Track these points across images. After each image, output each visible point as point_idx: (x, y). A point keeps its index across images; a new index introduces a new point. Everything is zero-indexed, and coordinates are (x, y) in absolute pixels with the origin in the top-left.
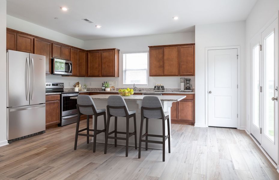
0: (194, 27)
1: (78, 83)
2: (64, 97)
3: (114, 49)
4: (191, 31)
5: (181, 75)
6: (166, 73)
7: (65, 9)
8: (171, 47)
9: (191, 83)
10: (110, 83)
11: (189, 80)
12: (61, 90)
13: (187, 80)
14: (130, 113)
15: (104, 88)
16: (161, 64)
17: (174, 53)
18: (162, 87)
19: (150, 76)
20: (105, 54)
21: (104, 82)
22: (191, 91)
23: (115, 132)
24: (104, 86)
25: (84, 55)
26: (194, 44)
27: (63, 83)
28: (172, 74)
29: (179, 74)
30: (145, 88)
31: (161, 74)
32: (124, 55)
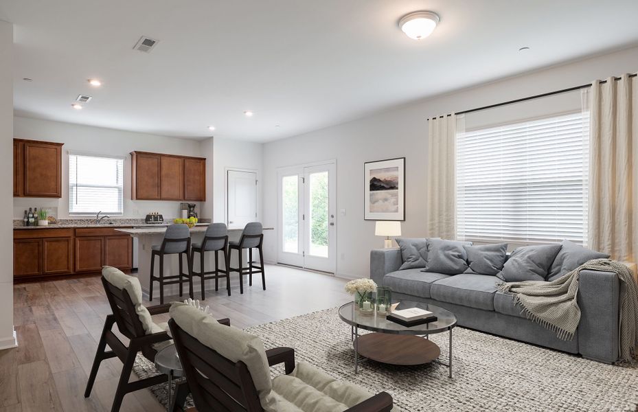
3: (60, 145)
6: (163, 196)
8: (172, 159)
13: (190, 206)
16: (157, 181)
17: (177, 168)
18: (161, 217)
24: (31, 215)
26: (204, 159)
28: (174, 197)
29: (183, 199)
30: (120, 218)
32: (73, 158)
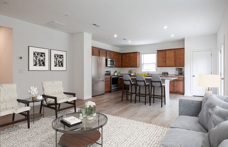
0: (184, 38)
1: (116, 71)
2: (112, 78)
3: (137, 52)
4: (183, 41)
5: (176, 66)
6: (167, 65)
7: (116, 36)
8: (170, 50)
9: (182, 70)
10: (133, 71)
11: (182, 69)
12: (109, 74)
13: (180, 69)
14: (147, 84)
15: (130, 73)
16: (164, 60)
17: (172, 54)
18: (167, 73)
19: (158, 67)
20: (132, 55)
21: (130, 70)
22: (183, 75)
23: (139, 93)
24: (130, 72)
25: (120, 56)
26: (184, 48)
27: (110, 71)
28: (171, 66)
29: (175, 66)
30: (155, 74)
31: (164, 66)
32: (142, 55)
